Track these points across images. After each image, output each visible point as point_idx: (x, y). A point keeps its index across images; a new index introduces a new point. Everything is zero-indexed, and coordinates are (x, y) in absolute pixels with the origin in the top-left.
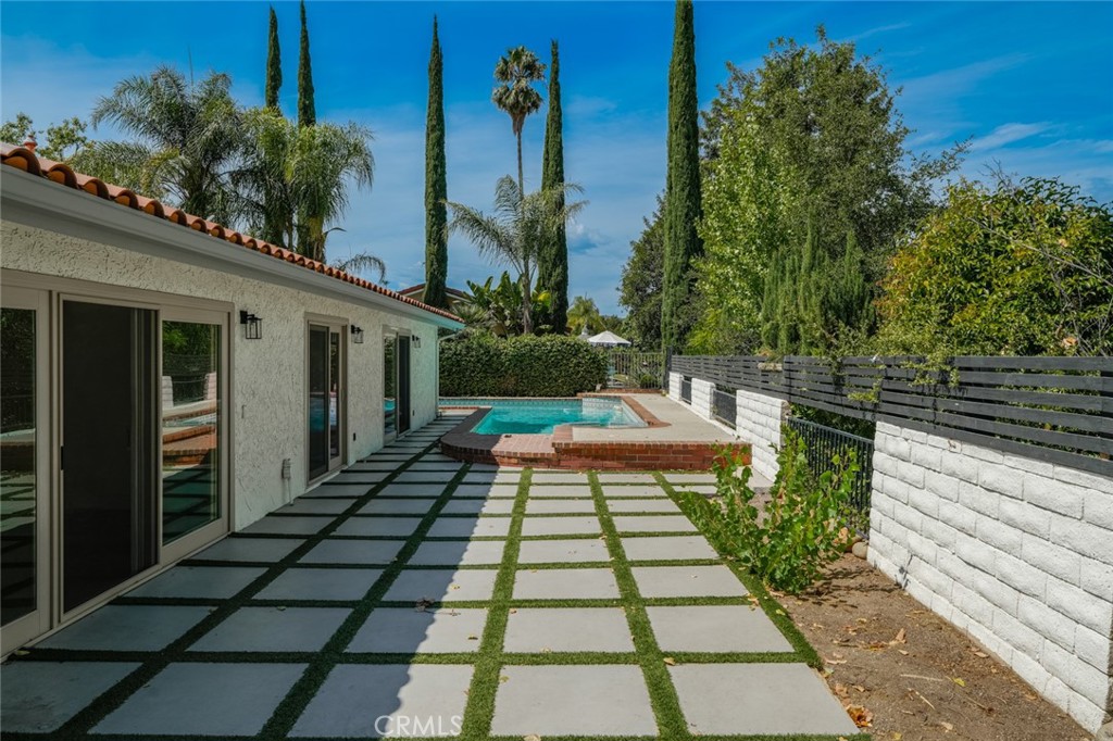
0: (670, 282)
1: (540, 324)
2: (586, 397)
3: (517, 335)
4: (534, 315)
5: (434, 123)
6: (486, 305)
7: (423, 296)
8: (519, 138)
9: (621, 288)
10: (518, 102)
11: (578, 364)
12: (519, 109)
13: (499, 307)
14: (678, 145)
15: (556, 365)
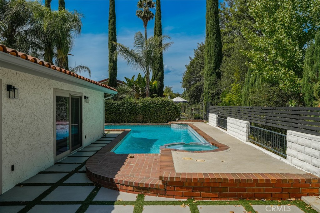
0: (208, 75)
1: (153, 94)
2: (173, 124)
3: (143, 98)
4: (150, 90)
5: (112, 16)
6: (132, 86)
7: (108, 83)
8: (146, 29)
9: (182, 82)
10: (145, 15)
11: (169, 110)
12: (146, 18)
13: (137, 87)
14: (211, 16)
15: (159, 110)
